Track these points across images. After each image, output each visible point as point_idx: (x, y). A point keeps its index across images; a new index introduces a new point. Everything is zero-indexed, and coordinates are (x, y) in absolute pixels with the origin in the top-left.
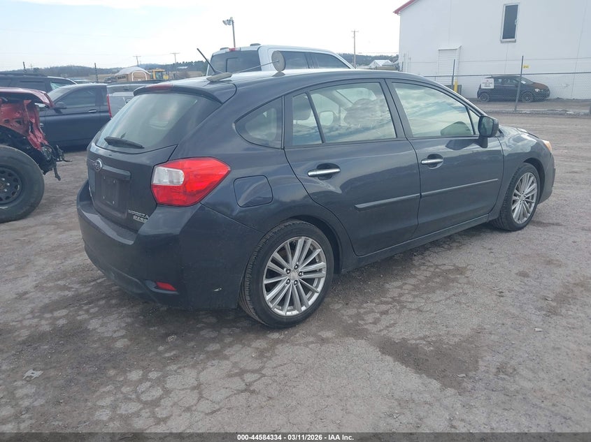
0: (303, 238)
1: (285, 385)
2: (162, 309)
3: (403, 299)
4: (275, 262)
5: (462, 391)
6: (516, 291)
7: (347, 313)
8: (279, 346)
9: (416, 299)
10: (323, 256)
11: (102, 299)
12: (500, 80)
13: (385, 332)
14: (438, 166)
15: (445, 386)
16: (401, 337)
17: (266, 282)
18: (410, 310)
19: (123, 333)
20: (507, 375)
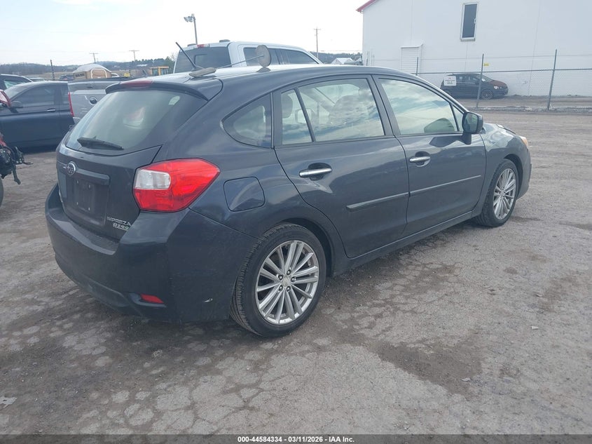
0: (296, 242)
1: (286, 399)
2: (143, 321)
3: (395, 300)
4: (267, 268)
5: (469, 397)
6: (507, 289)
7: (341, 317)
8: (273, 357)
9: (409, 300)
10: (315, 260)
11: (77, 312)
12: (461, 78)
13: (382, 337)
14: (426, 163)
15: (451, 392)
16: (399, 342)
17: (259, 289)
18: (405, 312)
19: (103, 349)
20: (511, 376)
